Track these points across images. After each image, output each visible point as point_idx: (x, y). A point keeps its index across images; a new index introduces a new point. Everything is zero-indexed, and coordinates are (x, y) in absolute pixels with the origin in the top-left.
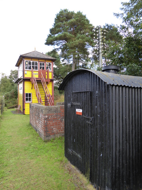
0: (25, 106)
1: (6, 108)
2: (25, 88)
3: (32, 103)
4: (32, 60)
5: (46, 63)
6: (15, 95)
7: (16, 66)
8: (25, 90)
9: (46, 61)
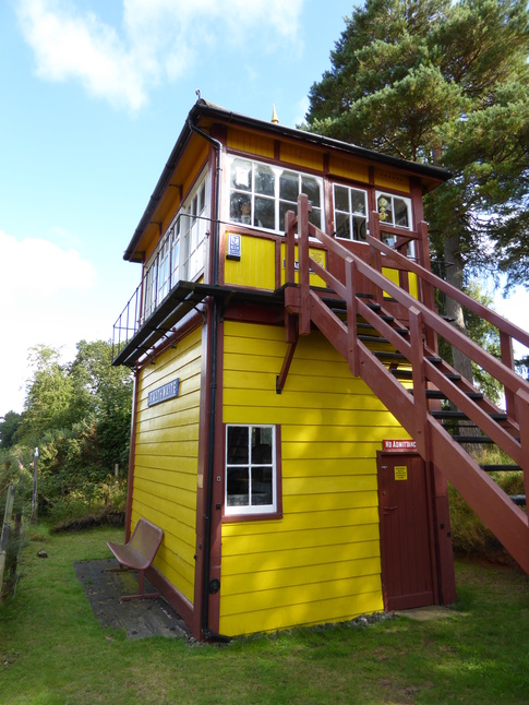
0: (225, 552)
1: (43, 530)
2: (228, 379)
3: (278, 516)
4: (283, 159)
5: (378, 194)
6: (101, 446)
7: (130, 255)
8: (228, 397)
9: (377, 183)
